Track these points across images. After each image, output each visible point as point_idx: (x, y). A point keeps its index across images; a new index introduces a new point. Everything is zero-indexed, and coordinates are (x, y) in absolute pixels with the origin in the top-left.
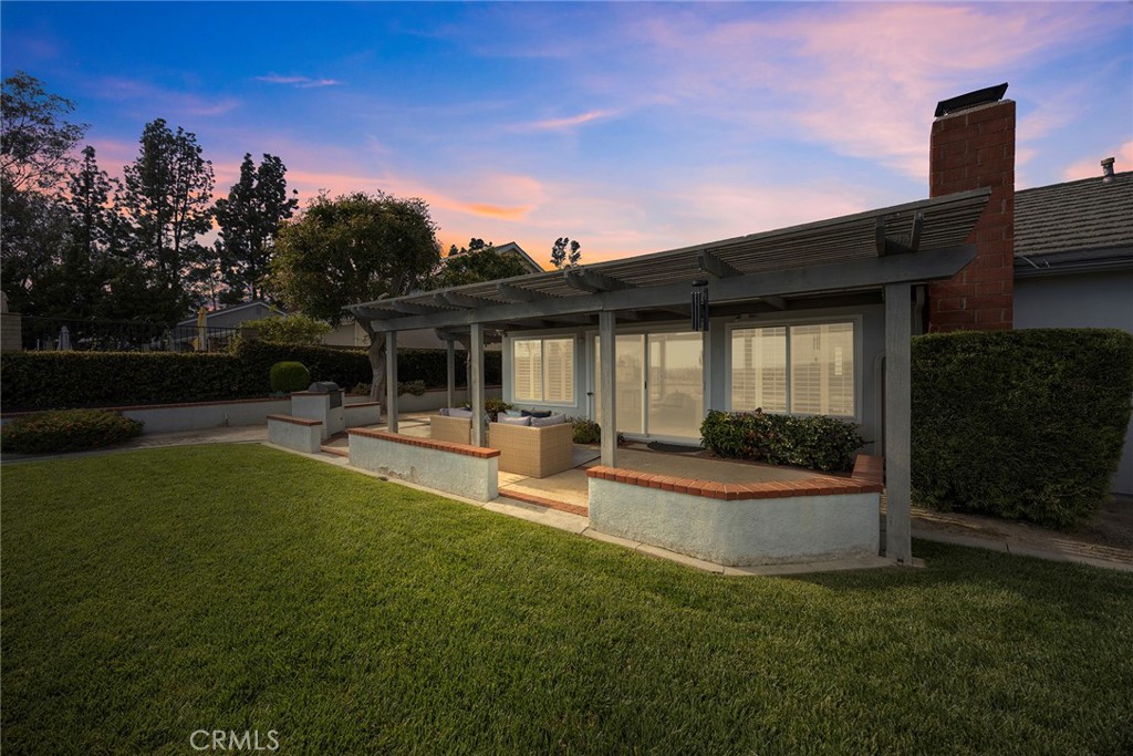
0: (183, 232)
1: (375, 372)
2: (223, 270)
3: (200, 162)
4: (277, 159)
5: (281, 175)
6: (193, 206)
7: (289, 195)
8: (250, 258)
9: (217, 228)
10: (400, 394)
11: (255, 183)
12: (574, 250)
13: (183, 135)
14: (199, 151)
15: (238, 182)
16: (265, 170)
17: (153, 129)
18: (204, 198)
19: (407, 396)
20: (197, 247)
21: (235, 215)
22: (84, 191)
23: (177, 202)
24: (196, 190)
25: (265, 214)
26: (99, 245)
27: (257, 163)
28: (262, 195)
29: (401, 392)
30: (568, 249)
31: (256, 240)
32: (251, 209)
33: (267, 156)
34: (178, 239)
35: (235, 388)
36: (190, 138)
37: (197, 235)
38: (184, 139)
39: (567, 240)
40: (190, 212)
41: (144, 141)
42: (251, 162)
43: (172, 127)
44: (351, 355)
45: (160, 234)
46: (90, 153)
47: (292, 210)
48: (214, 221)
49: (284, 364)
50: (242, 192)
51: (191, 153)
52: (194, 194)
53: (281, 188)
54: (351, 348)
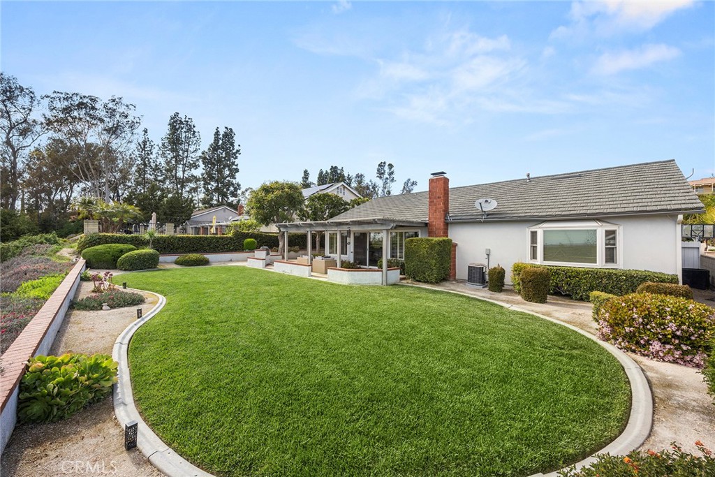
0: (186, 168)
1: (280, 243)
2: (204, 187)
3: (194, 132)
4: (231, 129)
5: (233, 137)
6: (191, 155)
7: (236, 148)
8: (217, 181)
9: (202, 166)
10: (289, 252)
11: (221, 142)
12: (390, 169)
13: (187, 119)
14: (194, 127)
15: (213, 142)
16: (226, 135)
17: (174, 118)
18: (196, 150)
19: (292, 253)
20: (192, 176)
21: (211, 159)
22: (143, 149)
23: (183, 154)
24: (193, 146)
25: (224, 158)
26: (149, 176)
27: (222, 132)
28: (223, 148)
29: (289, 251)
30: (386, 168)
31: (220, 171)
32: (218, 155)
33: (226, 128)
34: (184, 171)
35: (231, 248)
36: (190, 121)
37: (192, 169)
38: (188, 121)
39: (385, 163)
40: (190, 158)
41: (170, 124)
42: (218, 131)
43: (182, 116)
44: (271, 236)
45: (176, 170)
46: (146, 131)
47: (237, 155)
48: (200, 163)
49: (249, 240)
50: (215, 148)
51: (190, 129)
52: (192, 148)
53: (232, 144)
54: (271, 233)
